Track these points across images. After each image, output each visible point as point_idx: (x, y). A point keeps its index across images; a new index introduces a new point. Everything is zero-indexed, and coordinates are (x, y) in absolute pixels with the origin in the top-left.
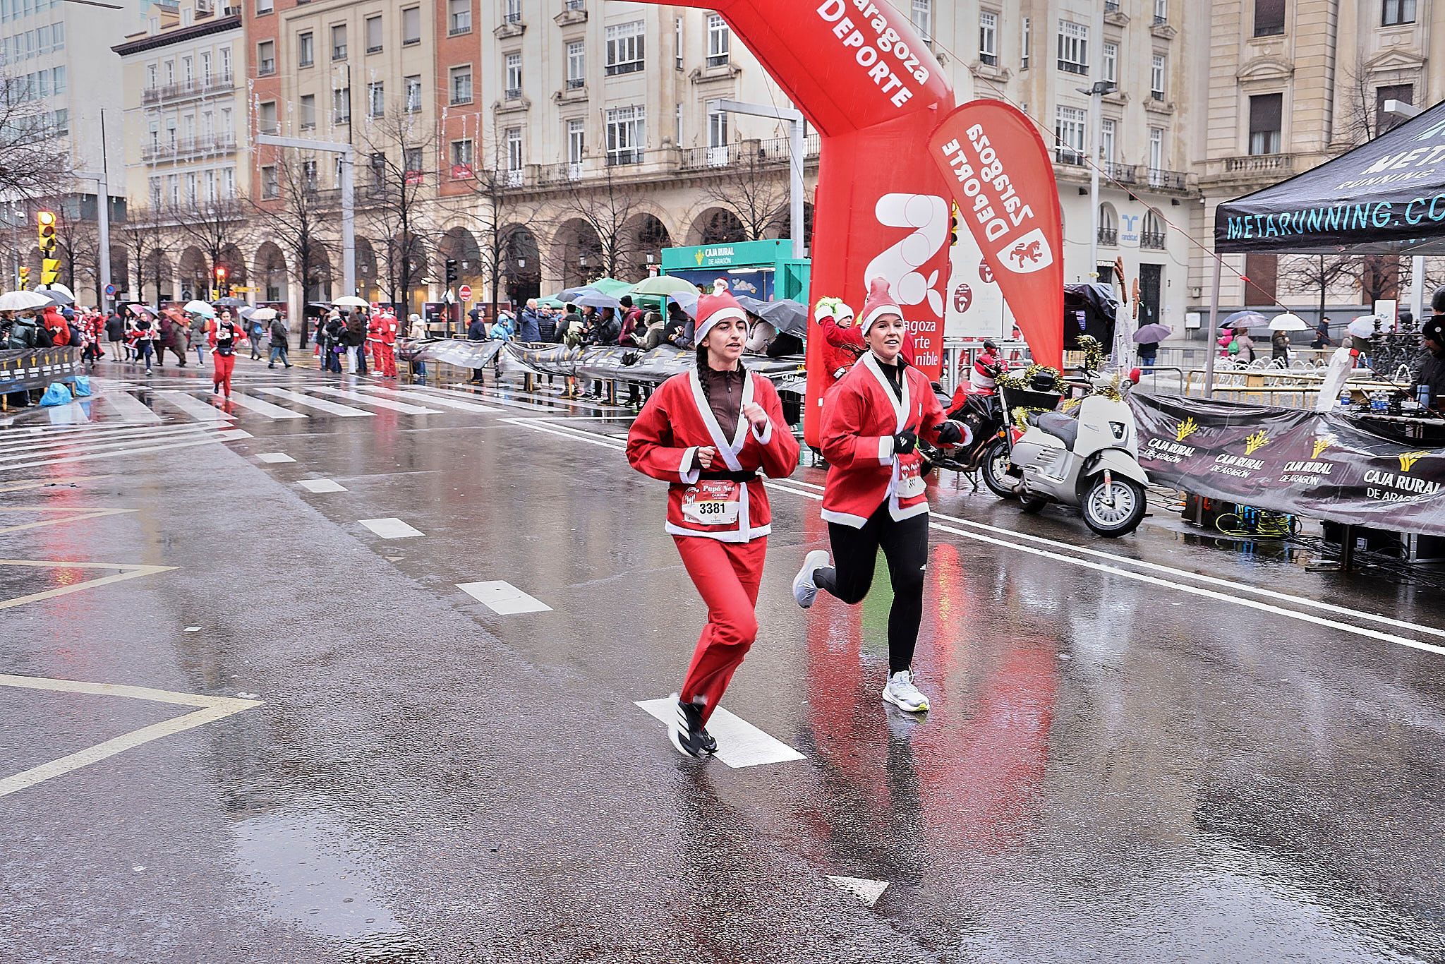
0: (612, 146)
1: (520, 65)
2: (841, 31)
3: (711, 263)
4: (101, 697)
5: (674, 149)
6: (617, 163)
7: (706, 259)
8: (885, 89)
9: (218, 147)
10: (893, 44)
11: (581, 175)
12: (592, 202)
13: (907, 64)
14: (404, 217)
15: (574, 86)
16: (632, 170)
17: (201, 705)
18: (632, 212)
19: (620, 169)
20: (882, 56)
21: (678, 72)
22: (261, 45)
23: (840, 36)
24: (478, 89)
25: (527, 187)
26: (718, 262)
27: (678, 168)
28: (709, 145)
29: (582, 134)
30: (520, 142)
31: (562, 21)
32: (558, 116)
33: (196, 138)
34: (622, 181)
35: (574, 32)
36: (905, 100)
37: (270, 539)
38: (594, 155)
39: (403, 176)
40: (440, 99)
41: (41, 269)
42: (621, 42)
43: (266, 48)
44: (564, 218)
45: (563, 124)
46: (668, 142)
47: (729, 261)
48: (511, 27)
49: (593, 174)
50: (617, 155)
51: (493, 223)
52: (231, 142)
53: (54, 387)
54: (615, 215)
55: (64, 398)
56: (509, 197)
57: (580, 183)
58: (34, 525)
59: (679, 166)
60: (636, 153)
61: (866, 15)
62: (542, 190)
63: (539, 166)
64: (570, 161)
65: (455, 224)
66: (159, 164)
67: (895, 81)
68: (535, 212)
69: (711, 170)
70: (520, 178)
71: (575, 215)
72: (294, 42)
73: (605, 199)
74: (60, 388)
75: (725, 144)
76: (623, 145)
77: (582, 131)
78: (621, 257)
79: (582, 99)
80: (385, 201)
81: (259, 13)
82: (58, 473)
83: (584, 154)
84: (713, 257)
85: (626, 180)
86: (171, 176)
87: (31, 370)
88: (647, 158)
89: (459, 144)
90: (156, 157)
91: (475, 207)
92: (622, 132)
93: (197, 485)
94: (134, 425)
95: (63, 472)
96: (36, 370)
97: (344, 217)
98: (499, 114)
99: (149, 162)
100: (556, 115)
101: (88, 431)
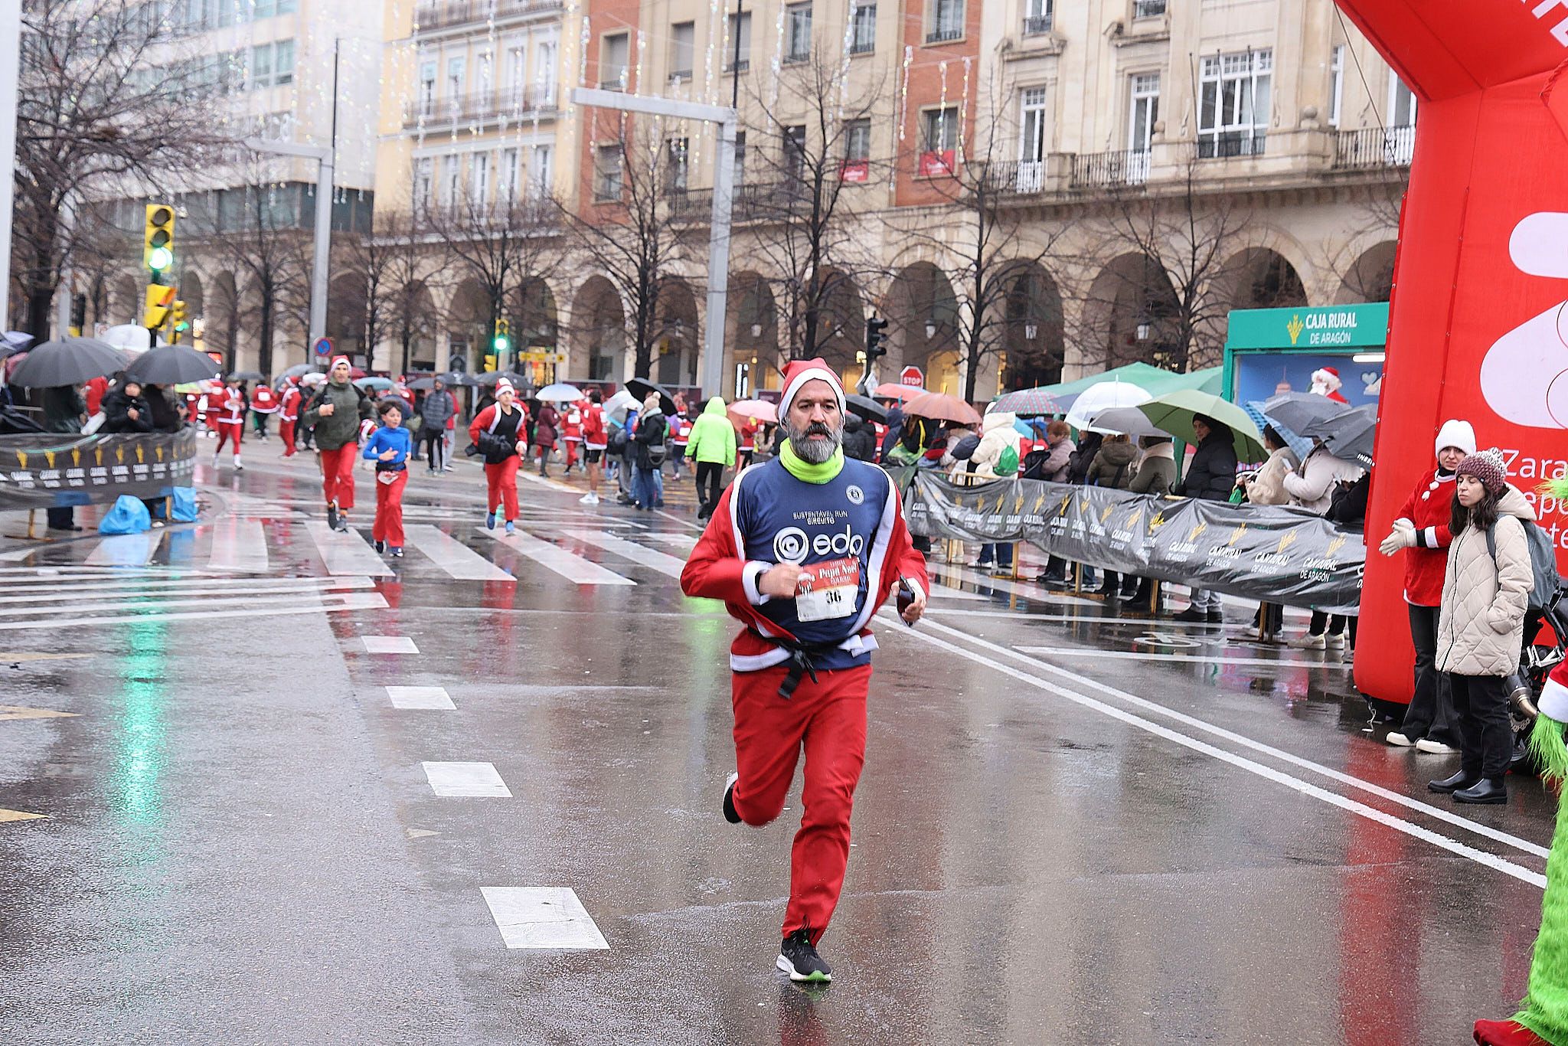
0: (1208, 122)
3: (1315, 341)
5: (1322, 130)
6: (1216, 153)
7: (1305, 333)
9: (527, 108)
11: (1148, 175)
12: (1153, 224)
14: (815, 243)
15: (1147, 12)
16: (1242, 166)
18: (1233, 247)
19: (1220, 165)
24: (975, 15)
25: (1049, 194)
26: (1328, 340)
27: (1328, 165)
28: (1391, 122)
29: (1155, 102)
30: (1042, 112)
32: (1113, 65)
33: (495, 92)
34: (1221, 186)
38: (1174, 138)
39: (819, 167)
40: (909, 33)
44: (1106, 251)
45: (1122, 81)
46: (1312, 116)
47: (1346, 339)
49: (1167, 174)
50: (1216, 138)
51: (976, 258)
52: (550, 101)
53: (124, 503)
54: (1195, 249)
55: (137, 522)
56: (1004, 212)
57: (1143, 187)
59: (1330, 162)
60: (1251, 136)
62: (1074, 199)
63: (1073, 156)
64: (1131, 147)
65: (919, 254)
66: (428, 137)
68: (1053, 238)
69: (1391, 170)
70: (1038, 177)
71: (1125, 248)
73: (1180, 221)
76: (1227, 120)
77: (1155, 93)
78: (1202, 326)
79: (1160, 36)
80: (790, 212)
82: (14, 644)
83: (1156, 137)
84: (1318, 330)
85: (1229, 185)
86: (448, 157)
87: (95, 472)
88: (1270, 145)
89: (933, 115)
90: (427, 124)
91: (957, 226)
92: (1228, 99)
93: (216, 681)
94: (214, 575)
95: (22, 643)
96: (102, 471)
97: (712, 238)
98: (1009, 61)
99: (414, 132)
100: (1110, 64)
101: (128, 579)
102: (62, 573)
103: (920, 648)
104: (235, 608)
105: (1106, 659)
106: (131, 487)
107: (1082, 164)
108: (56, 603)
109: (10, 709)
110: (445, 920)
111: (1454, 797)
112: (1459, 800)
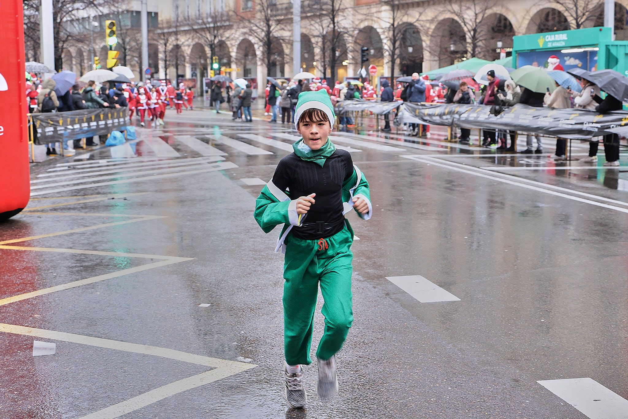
3: (550, 45)
4: (144, 356)
7: (546, 43)
12: (461, 6)
14: (333, 20)
17: (212, 366)
18: (489, 12)
26: (555, 45)
37: (253, 239)
41: (106, 58)
44: (441, 18)
47: (563, 44)
51: (392, 22)
53: (114, 134)
54: (476, 14)
55: (120, 140)
56: (402, 5)
58: (101, 226)
65: (366, 24)
68: (421, 14)
71: (448, 15)
73: (470, 4)
74: (117, 134)
78: (480, 43)
80: (322, 9)
82: (116, 190)
84: (551, 41)
87: (100, 123)
91: (380, 12)
93: (203, 200)
94: (162, 159)
95: (119, 190)
96: (103, 122)
97: (294, 21)
101: (134, 163)
102: (107, 162)
104: (182, 171)
105: (519, 170)
106: (115, 127)
109: (140, 216)
110: (385, 292)
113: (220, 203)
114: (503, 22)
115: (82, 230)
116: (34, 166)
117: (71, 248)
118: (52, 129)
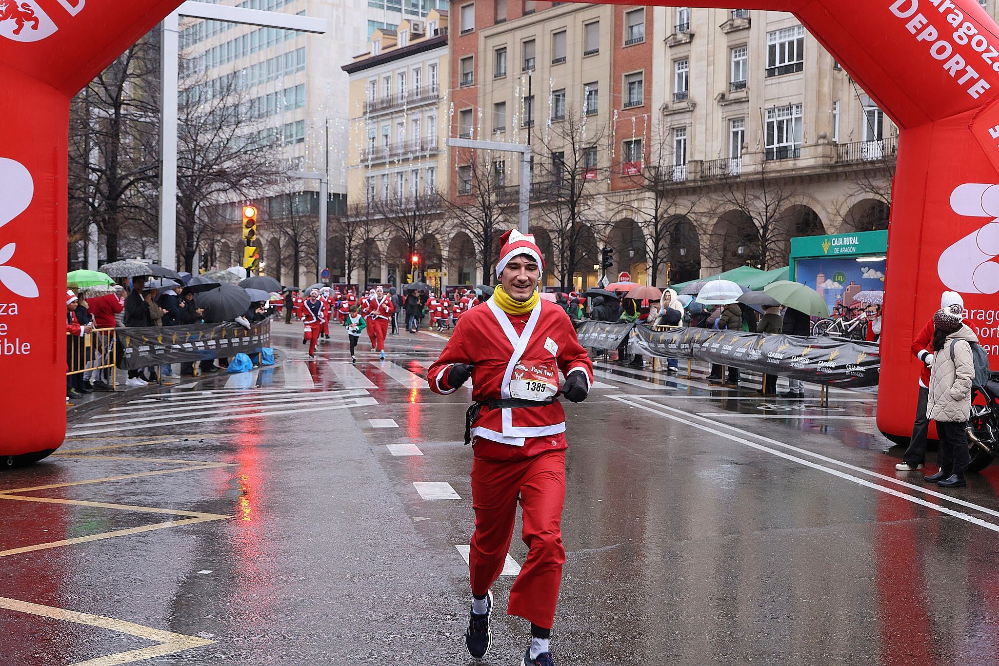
0: (770, 142)
1: (687, 70)
2: (915, 27)
3: (836, 251)
5: (829, 144)
6: (775, 158)
7: (832, 248)
8: (961, 81)
9: (422, 149)
10: (970, 38)
11: (741, 170)
12: (745, 195)
13: (985, 56)
14: (573, 211)
15: (736, 89)
16: (789, 164)
17: (161, 641)
18: (786, 205)
19: (777, 163)
20: (957, 49)
21: (836, 72)
22: (463, 60)
23: (913, 31)
24: (649, 93)
25: (691, 181)
26: (843, 251)
27: (833, 162)
28: (865, 139)
29: (743, 132)
30: (685, 140)
31: (727, 28)
32: (720, 115)
33: (406, 142)
34: (779, 174)
35: (738, 38)
36: (982, 91)
38: (753, 151)
39: (573, 173)
40: (615, 103)
42: (782, 46)
43: (467, 63)
44: (721, 210)
45: (725, 123)
46: (824, 137)
47: (853, 250)
48: (680, 36)
49: (751, 169)
50: (775, 150)
51: (654, 215)
52: (434, 145)
53: (239, 357)
54: (767, 207)
55: (246, 366)
56: (668, 191)
57: (738, 176)
58: (146, 474)
59: (834, 160)
60: (793, 148)
61: (941, 10)
62: (703, 184)
63: (701, 162)
64: (731, 156)
65: (624, 214)
66: (374, 166)
67: (971, 73)
68: (693, 204)
69: (865, 163)
70: (684, 173)
71: (731, 207)
72: (491, 57)
73: (759, 193)
74: (244, 357)
75: (880, 137)
76: (780, 141)
77: (743, 129)
78: (772, 246)
79: (744, 100)
80: (560, 196)
81: (462, 33)
82: (198, 430)
83: (743, 151)
84: (838, 246)
85: (783, 174)
86: (384, 175)
87: (222, 342)
88: (803, 152)
89: (629, 144)
90: (373, 159)
91: (643, 199)
92: (780, 129)
93: (301, 445)
94: (289, 391)
95: (202, 429)
96: (226, 341)
97: (520, 211)
98: (666, 115)
99: (366, 164)
100: (718, 114)
101: (247, 395)
102: (214, 393)
103: (649, 415)
104: (303, 407)
105: (745, 418)
106: (241, 349)
107: (706, 165)
108: (215, 409)
109: (204, 463)
110: (441, 563)
111: (939, 484)
112: (941, 486)
113: (319, 450)
114: (811, 217)
115: (119, 478)
116: (114, 396)
117: (88, 500)
118: (147, 348)
